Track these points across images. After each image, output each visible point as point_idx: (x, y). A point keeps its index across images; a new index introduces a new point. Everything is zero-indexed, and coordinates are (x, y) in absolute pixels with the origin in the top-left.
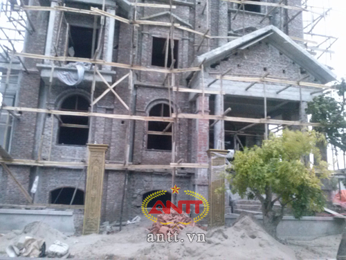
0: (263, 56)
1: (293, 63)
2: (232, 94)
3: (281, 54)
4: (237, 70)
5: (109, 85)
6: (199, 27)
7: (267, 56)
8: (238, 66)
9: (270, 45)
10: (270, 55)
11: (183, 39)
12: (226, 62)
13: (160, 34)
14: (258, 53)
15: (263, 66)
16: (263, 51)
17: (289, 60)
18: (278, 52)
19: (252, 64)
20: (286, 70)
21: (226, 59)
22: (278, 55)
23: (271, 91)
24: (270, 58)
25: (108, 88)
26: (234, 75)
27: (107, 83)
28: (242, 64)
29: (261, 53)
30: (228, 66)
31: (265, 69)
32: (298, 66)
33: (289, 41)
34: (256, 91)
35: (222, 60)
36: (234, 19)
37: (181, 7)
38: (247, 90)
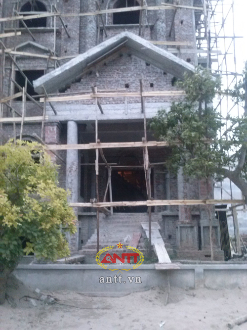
0: (124, 70)
1: (165, 73)
2: (84, 119)
3: (147, 65)
6: (66, 52)
7: (130, 70)
9: (133, 57)
10: (132, 68)
11: (48, 68)
12: (78, 84)
13: (24, 67)
14: (117, 68)
15: (124, 83)
16: (125, 64)
17: (159, 70)
18: (143, 64)
19: (110, 82)
20: (154, 83)
21: (79, 81)
22: (144, 66)
23: (134, 111)
24: (133, 71)
29: (122, 68)
30: (79, 88)
31: (127, 86)
32: (170, 76)
33: (149, 47)
34: (115, 113)
35: (73, 83)
36: (106, 36)
37: (47, 34)
38: (102, 112)
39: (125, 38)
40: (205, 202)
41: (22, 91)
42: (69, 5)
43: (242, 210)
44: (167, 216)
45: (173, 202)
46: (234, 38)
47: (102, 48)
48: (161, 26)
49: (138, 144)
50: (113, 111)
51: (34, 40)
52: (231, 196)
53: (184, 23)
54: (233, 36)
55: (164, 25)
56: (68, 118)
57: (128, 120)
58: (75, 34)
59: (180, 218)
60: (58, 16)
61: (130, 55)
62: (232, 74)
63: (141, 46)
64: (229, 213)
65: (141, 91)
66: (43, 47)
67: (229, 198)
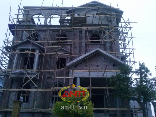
0: (97, 61)
1: (111, 62)
3: (104, 59)
4: (85, 67)
5: (30, 78)
7: (99, 60)
8: (86, 65)
9: (100, 56)
11: (68, 57)
12: (81, 65)
14: (94, 59)
15: (96, 65)
16: (97, 59)
17: (109, 61)
18: (103, 58)
19: (92, 64)
20: (107, 65)
21: (81, 63)
22: (103, 59)
23: (100, 75)
25: (29, 79)
26: (84, 70)
27: (29, 77)
28: (87, 65)
31: (98, 66)
32: (112, 63)
33: (106, 54)
34: (94, 75)
35: (79, 64)
36: (88, 47)
37: (67, 45)
38: (89, 75)
39: (98, 50)
40: (128, 109)
41: (64, 68)
42: (75, 36)
43: (139, 112)
44: (112, 114)
45: (115, 109)
46: (133, 49)
47: (90, 53)
48: (108, 45)
49: (105, 88)
50: (93, 75)
51: (63, 47)
52: (134, 107)
53: (115, 44)
54: (132, 48)
55: (109, 44)
56: (77, 76)
57: (98, 78)
58: (77, 46)
59: (118, 115)
60: (74, 41)
61: (98, 56)
62: (133, 62)
63: (103, 53)
64: (134, 114)
65: (105, 70)
66: (66, 50)
67: (134, 108)
